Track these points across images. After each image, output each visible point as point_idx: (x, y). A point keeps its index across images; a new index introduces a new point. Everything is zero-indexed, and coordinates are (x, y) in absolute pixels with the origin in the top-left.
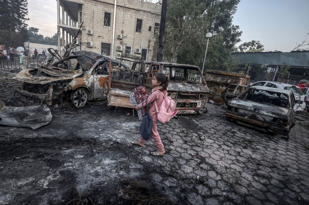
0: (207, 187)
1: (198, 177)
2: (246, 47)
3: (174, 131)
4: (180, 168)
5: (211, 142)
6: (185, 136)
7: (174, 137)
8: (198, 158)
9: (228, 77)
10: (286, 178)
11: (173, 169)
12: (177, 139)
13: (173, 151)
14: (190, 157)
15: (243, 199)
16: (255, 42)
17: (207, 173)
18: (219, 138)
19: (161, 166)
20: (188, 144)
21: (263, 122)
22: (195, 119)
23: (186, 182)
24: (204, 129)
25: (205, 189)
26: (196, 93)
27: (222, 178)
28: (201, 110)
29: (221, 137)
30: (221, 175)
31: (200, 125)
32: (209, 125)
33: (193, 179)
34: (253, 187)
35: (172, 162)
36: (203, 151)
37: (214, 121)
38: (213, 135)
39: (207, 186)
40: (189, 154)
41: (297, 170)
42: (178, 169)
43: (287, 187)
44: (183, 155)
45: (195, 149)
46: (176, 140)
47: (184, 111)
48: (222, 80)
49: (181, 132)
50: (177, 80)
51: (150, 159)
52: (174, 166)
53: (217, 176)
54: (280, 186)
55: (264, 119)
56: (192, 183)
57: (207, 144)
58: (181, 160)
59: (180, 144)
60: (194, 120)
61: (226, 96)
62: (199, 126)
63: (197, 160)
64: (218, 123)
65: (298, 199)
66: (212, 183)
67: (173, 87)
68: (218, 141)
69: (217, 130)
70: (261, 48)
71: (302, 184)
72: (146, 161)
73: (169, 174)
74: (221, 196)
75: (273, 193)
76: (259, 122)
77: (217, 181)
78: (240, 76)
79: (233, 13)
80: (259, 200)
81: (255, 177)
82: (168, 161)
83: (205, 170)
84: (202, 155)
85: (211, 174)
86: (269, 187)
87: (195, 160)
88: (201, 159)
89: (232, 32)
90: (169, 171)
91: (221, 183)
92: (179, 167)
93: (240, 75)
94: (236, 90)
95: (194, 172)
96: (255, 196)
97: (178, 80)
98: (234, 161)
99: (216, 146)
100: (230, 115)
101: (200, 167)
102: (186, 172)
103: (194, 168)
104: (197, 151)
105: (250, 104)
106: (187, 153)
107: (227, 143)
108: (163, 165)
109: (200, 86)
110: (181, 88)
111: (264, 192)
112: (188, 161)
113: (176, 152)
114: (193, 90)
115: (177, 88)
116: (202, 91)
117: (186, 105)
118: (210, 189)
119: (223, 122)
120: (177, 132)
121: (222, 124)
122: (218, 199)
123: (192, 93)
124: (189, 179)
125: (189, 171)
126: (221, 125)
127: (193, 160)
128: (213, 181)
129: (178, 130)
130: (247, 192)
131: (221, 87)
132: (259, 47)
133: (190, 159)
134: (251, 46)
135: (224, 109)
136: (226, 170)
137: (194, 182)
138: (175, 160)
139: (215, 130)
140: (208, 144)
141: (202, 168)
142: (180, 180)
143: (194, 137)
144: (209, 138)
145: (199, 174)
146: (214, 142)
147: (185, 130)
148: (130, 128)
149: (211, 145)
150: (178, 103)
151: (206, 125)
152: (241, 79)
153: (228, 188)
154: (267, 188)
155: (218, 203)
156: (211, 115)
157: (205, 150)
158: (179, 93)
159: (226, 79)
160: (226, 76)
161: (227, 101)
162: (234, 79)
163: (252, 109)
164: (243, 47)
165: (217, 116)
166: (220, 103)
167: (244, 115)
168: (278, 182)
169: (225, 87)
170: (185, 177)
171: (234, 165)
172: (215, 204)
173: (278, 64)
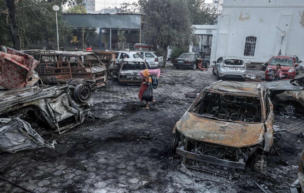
9: (104, 55)
21: (140, 80)
28: (107, 82)
47: (100, 85)
48: (100, 58)
55: (140, 78)
76: (138, 80)
93: (112, 52)
100: (122, 81)
105: (131, 72)
115: (95, 71)
116: (105, 70)
117: (100, 81)
150: (96, 80)
152: (113, 55)
158: (96, 74)
159: (102, 56)
162: (108, 56)
163: (134, 74)
167: (130, 79)
173: (111, 27)
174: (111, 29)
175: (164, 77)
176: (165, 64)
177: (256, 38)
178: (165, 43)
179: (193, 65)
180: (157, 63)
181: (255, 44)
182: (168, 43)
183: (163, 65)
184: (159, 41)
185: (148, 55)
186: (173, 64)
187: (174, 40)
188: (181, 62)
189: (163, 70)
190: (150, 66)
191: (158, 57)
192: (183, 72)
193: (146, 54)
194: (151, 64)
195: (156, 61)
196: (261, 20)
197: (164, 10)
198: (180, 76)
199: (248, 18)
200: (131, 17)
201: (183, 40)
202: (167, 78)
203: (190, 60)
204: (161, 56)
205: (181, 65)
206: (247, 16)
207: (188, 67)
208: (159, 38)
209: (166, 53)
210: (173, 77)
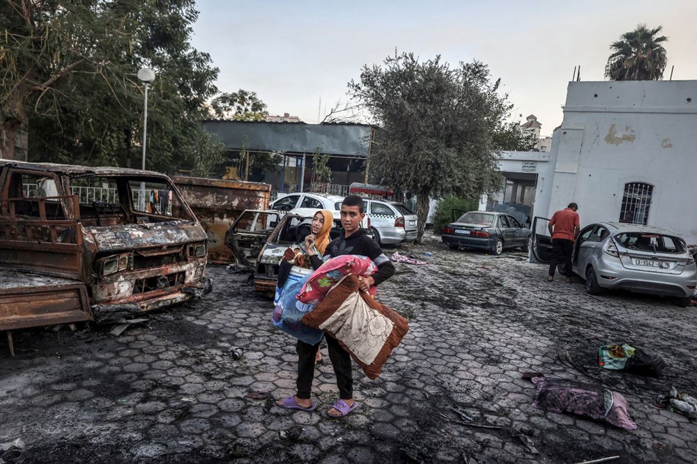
0: (308, 444)
1: (283, 434)
2: (227, 104)
3: (162, 360)
4: (236, 433)
5: (259, 358)
6: (197, 363)
7: (170, 374)
8: (257, 399)
9: (230, 192)
10: (401, 373)
11: (225, 442)
12: (183, 377)
13: (196, 406)
14: (242, 404)
15: (368, 433)
16: (246, 94)
17: (293, 420)
18: (268, 344)
19: (194, 449)
20: (216, 377)
22: (191, 315)
23: (268, 453)
24: (224, 332)
25: (308, 449)
26: (179, 245)
27: (320, 415)
28: (198, 288)
29: (271, 340)
30: (316, 411)
31: (211, 327)
32: (230, 322)
33: (277, 441)
34: (371, 407)
35: (211, 429)
36: (257, 381)
37: (234, 308)
38: (253, 341)
39: (307, 441)
40: (234, 398)
41: (407, 355)
42: (234, 437)
43: (408, 387)
44: (224, 407)
45: (240, 383)
46: (183, 381)
47: (157, 299)
48: (217, 201)
49: (182, 358)
50: (102, 213)
51: (156, 447)
52: (223, 437)
53: (311, 416)
54: (401, 390)
56: (279, 449)
57: (254, 364)
58: (226, 418)
59: (200, 386)
60: (189, 319)
61: (239, 241)
62: (212, 330)
63: (258, 403)
64: (245, 311)
65: (426, 397)
66: (312, 432)
67: (117, 238)
68: (271, 350)
69: (253, 326)
70: (261, 110)
71: (422, 374)
72: (151, 456)
73: (225, 457)
74: (337, 445)
75: (398, 405)
77: (316, 426)
78: (258, 189)
79: (190, 19)
80: (388, 423)
81: (364, 391)
82: (201, 434)
83: (283, 415)
84: (260, 391)
85: (299, 419)
86: (388, 398)
87: (255, 406)
88: (264, 399)
89: (196, 67)
90: (221, 450)
91: (324, 424)
92: (233, 433)
93: (258, 187)
94: (254, 223)
95: (269, 430)
96: (380, 420)
97: (107, 213)
98: (320, 378)
99: (272, 361)
100: (265, 285)
101: (272, 414)
102: (254, 436)
103: (263, 422)
104: (246, 387)
106: (227, 398)
107: (288, 347)
108: (196, 445)
109: (185, 226)
110: (139, 237)
111: (388, 408)
112: (243, 414)
113: (205, 407)
114: (171, 239)
115: (130, 239)
116: (193, 238)
117: (161, 283)
118: (315, 443)
119: (254, 306)
120: (169, 360)
121: (255, 310)
122: (337, 453)
123: (170, 247)
124: (269, 445)
125: (259, 432)
126: (253, 312)
127: (251, 406)
128: (311, 428)
129: (171, 355)
130: (368, 420)
131: (217, 219)
132: (257, 106)
133: (244, 408)
134: (239, 105)
135: (236, 273)
136: (318, 398)
137: (281, 446)
138: (214, 423)
139: (250, 328)
140: (256, 364)
141: (277, 415)
142: (255, 457)
143: (218, 358)
144: (248, 350)
145: (281, 428)
146: (265, 355)
147: (186, 350)
148: (20, 395)
149: (263, 364)
150: (137, 281)
151: (224, 322)
152: (261, 194)
153: (338, 427)
154: (388, 401)
155: (339, 459)
156: (220, 295)
157: (259, 377)
158: (135, 252)
159: (226, 197)
160: (225, 191)
161: (241, 252)
162: (246, 196)
164: (221, 105)
165: (232, 295)
166: (221, 258)
168: (394, 385)
169: (228, 217)
170: (260, 446)
171: (324, 385)
172: (336, 462)
173: (305, 149)
174: (304, 155)
175: (420, 271)
176: (420, 234)
177: (651, 187)
178: (425, 180)
179: (494, 243)
180: (400, 230)
181: (649, 201)
182: (431, 182)
183: (416, 237)
184: (408, 175)
185: (379, 210)
186: (443, 237)
187: (450, 176)
188: (464, 232)
189: (416, 250)
190: (382, 237)
191: (406, 217)
192: (469, 258)
193: (373, 205)
194: (386, 234)
195: (397, 225)
196: (665, 144)
197: (427, 97)
198: (467, 271)
199: (630, 138)
200: (351, 130)
201: (472, 176)
202: (429, 278)
203: (487, 230)
204: (411, 213)
205: (463, 241)
206: (628, 133)
207: (482, 247)
208: (410, 169)
209: (426, 208)
210: (448, 275)
